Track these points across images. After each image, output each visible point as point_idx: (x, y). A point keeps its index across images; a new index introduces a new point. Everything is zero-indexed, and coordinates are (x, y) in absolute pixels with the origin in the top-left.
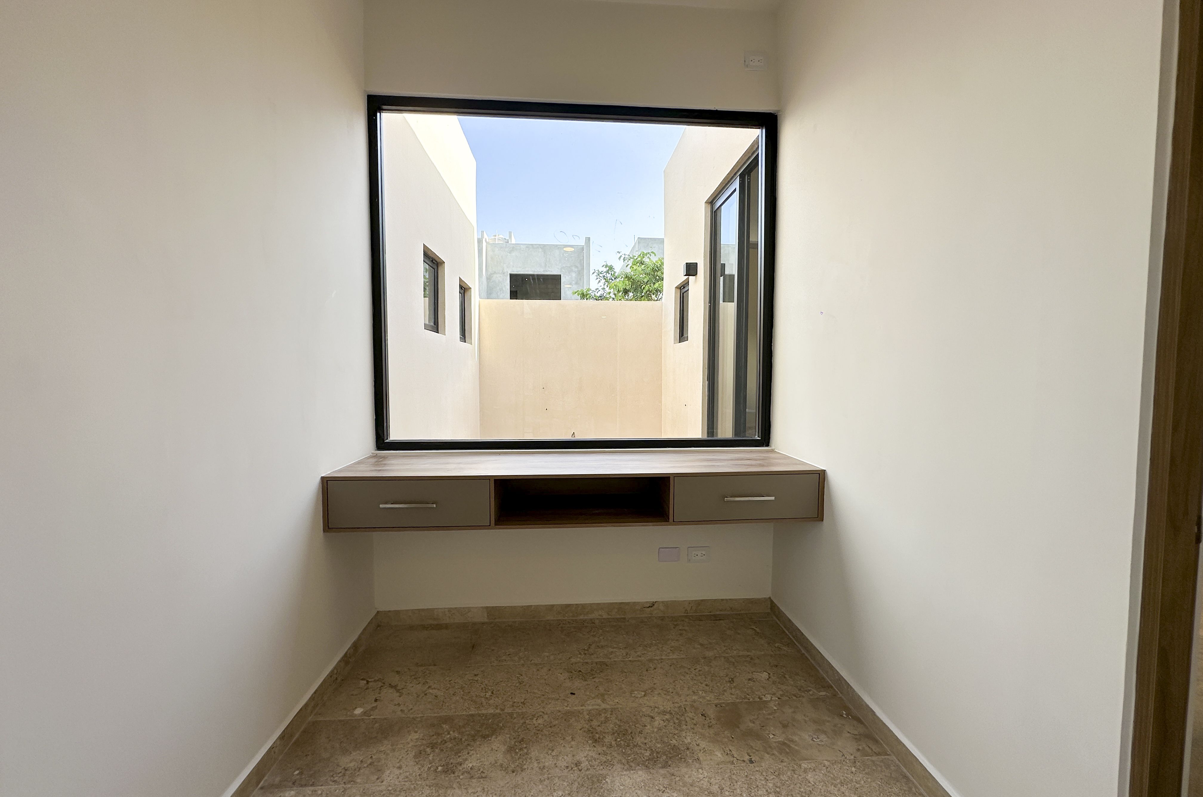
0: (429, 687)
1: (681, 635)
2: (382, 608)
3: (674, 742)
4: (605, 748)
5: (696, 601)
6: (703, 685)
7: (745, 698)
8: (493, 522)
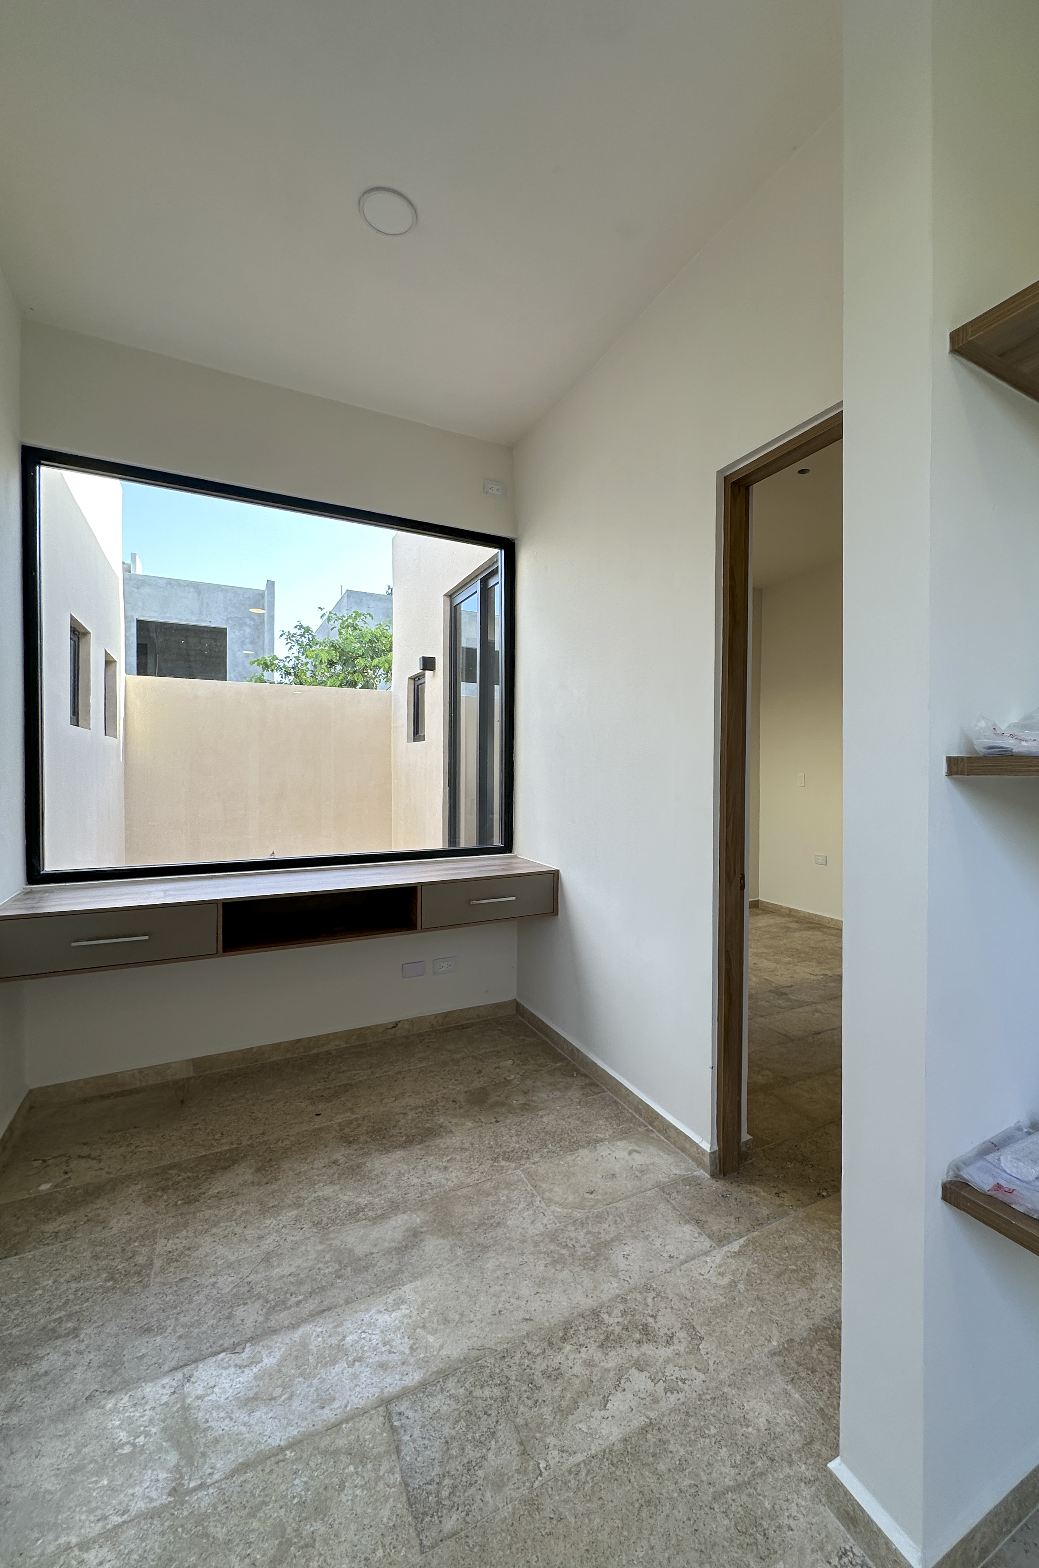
0: (136, 1147)
1: (428, 1047)
2: (33, 1086)
3: (428, 1125)
4: (361, 1145)
5: (442, 1013)
6: (453, 1081)
7: (492, 1081)
8: (220, 949)
